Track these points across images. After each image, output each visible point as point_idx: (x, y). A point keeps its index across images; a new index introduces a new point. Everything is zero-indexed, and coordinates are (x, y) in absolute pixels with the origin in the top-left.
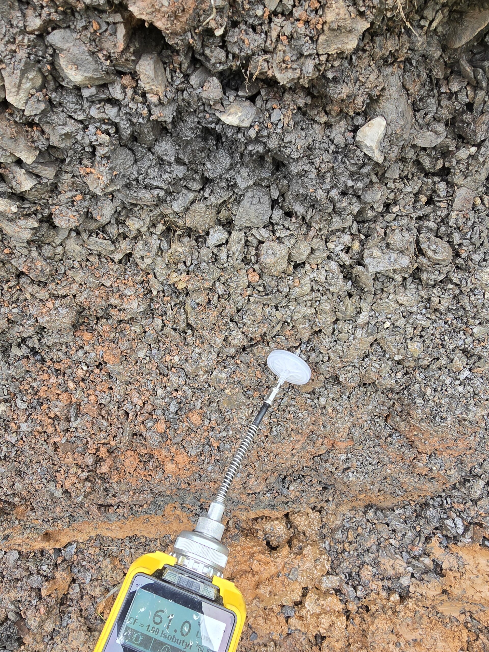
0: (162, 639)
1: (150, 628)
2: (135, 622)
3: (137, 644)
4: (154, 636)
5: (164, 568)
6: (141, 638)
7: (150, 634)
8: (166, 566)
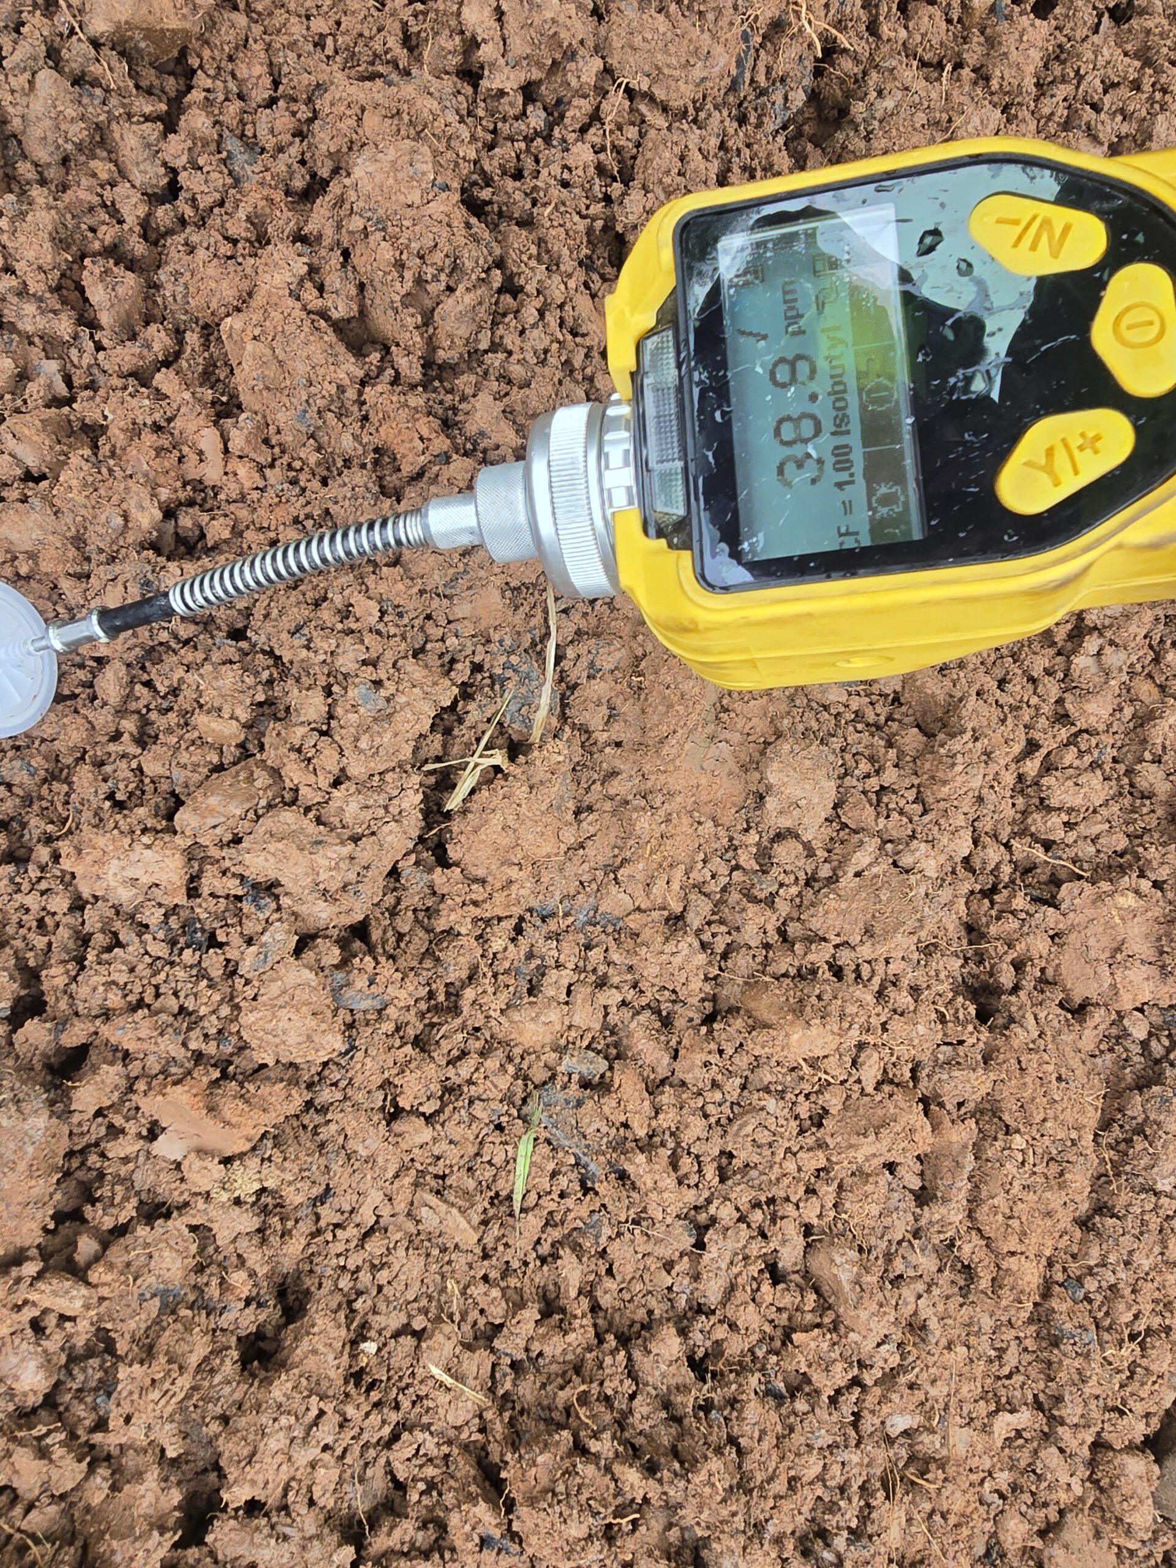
0: (855, 426)
1: (844, 476)
2: (847, 534)
3: (905, 491)
4: (858, 457)
5: (660, 534)
6: (883, 490)
7: (858, 468)
8: (652, 531)
